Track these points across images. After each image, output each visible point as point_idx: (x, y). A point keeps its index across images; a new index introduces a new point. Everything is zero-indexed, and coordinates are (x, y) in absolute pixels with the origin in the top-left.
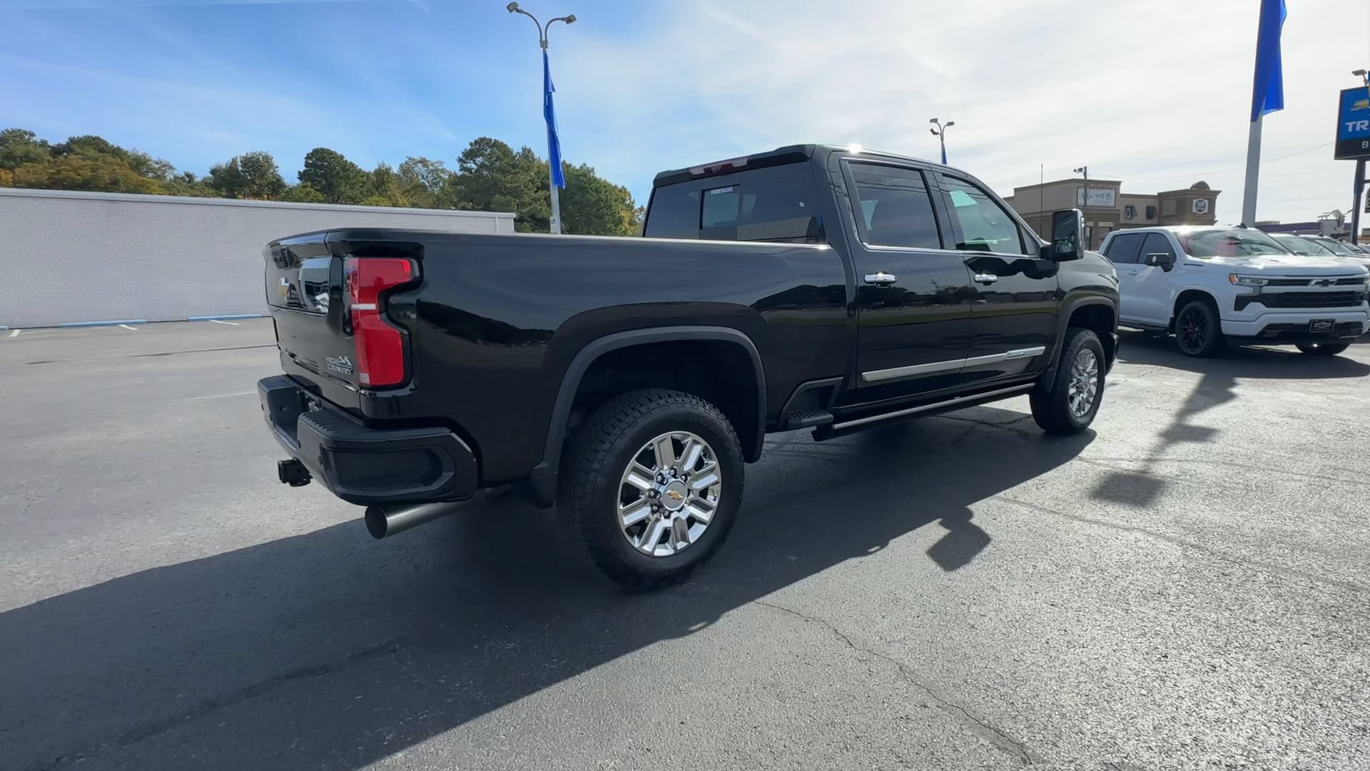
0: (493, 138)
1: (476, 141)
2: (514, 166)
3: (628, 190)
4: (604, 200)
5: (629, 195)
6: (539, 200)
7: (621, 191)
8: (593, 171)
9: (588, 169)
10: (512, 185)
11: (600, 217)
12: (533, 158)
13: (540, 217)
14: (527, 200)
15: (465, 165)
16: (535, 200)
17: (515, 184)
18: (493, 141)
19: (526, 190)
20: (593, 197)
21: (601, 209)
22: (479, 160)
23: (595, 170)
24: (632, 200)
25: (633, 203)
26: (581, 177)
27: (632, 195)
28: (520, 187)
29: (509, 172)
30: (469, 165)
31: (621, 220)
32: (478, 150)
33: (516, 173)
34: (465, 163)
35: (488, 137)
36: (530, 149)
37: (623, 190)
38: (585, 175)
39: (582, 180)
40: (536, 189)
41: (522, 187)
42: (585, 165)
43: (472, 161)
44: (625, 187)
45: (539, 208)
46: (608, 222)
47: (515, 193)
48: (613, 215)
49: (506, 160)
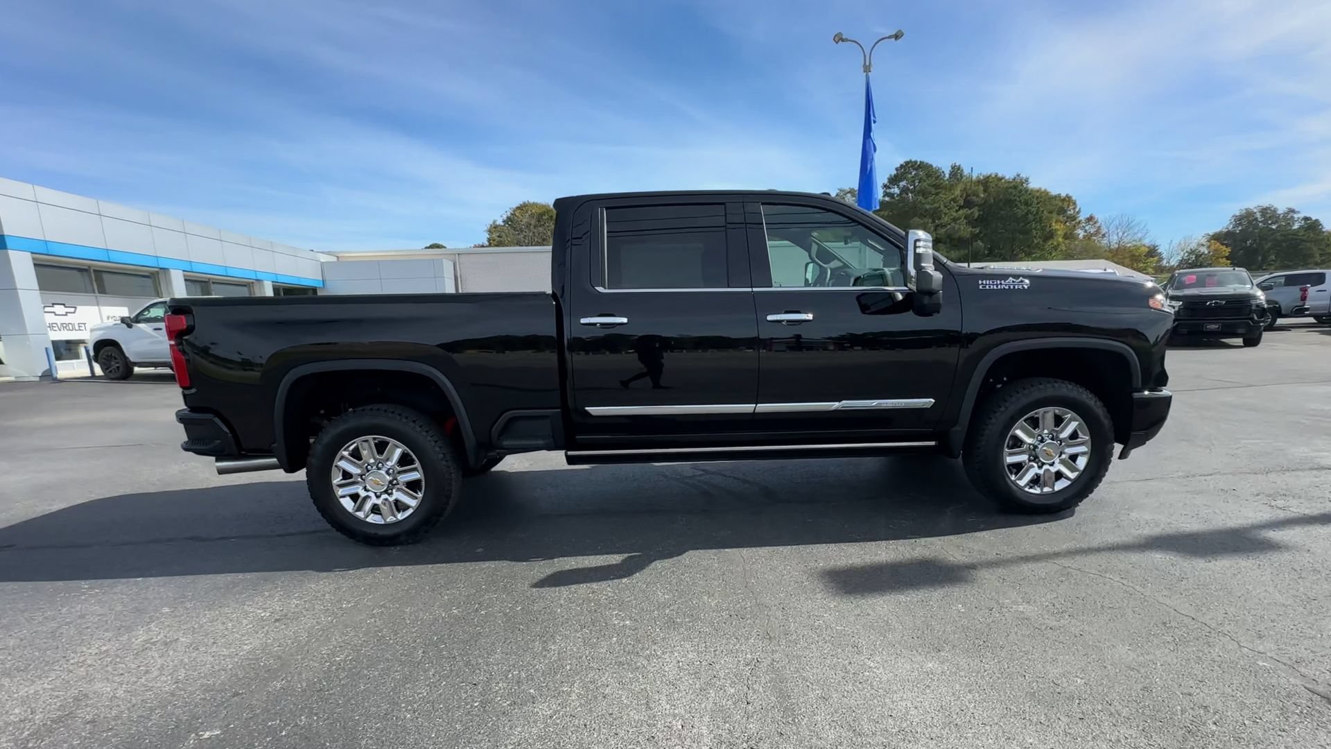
0: (919, 160)
1: (902, 166)
2: (936, 186)
3: (1074, 198)
4: (1034, 213)
5: (1075, 204)
6: (959, 219)
7: (1064, 200)
8: (1026, 181)
9: (1021, 180)
10: (931, 206)
11: (1026, 232)
12: (961, 175)
13: (957, 236)
14: (946, 219)
15: (888, 191)
16: (955, 220)
17: (935, 205)
18: (919, 163)
19: (946, 210)
20: (1020, 211)
21: (1029, 223)
22: (903, 184)
23: (1030, 180)
24: (1077, 210)
25: (1078, 213)
26: (1010, 190)
27: (1078, 203)
28: (939, 207)
29: (930, 193)
30: (892, 190)
31: (1052, 234)
32: (903, 174)
33: (937, 194)
34: (890, 188)
35: (913, 160)
36: (959, 166)
37: (1068, 200)
38: (1015, 187)
39: (1011, 193)
40: (957, 208)
41: (942, 207)
42: (1018, 175)
43: (896, 186)
44: (1070, 195)
45: (957, 227)
46: (1035, 237)
47: (935, 215)
48: (1043, 229)
49: (931, 181)
